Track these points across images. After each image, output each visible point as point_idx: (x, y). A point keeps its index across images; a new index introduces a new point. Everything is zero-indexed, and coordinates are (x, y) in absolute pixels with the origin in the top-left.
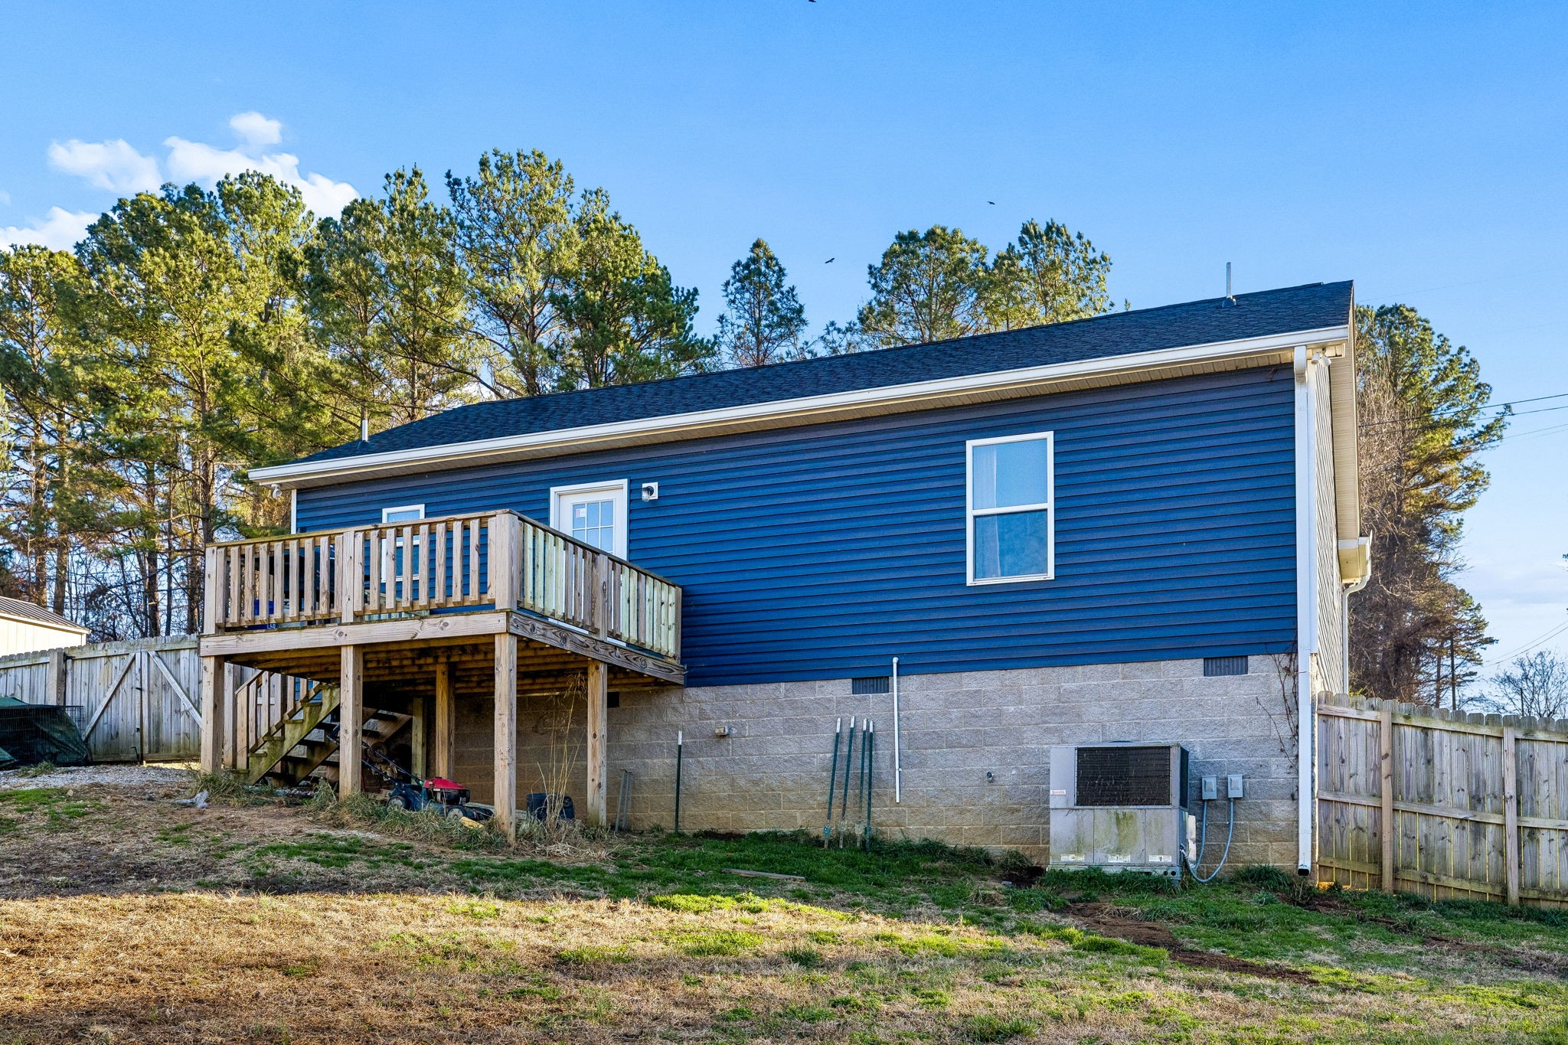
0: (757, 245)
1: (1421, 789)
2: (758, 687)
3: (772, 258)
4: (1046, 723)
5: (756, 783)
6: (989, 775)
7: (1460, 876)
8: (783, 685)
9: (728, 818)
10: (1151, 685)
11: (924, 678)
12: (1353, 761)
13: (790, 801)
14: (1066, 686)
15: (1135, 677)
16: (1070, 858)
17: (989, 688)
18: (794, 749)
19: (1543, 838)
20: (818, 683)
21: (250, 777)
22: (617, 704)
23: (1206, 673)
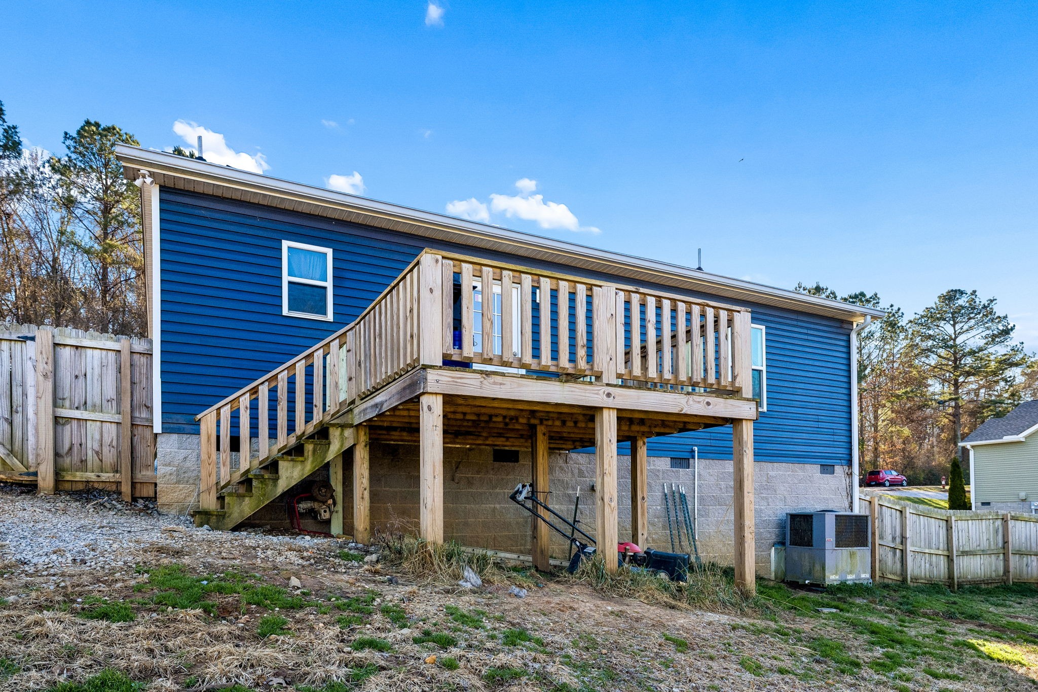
7: (890, 574)
14: (770, 473)
21: (227, 520)
22: (517, 461)
23: (821, 473)
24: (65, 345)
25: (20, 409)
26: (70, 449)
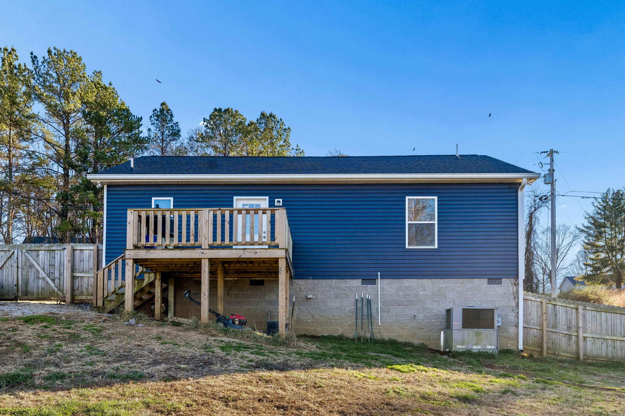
0: (163, 104)
1: (553, 324)
2: (324, 280)
3: (169, 110)
4: (434, 298)
5: (322, 317)
6: (415, 316)
7: (564, 352)
8: (334, 280)
9: (311, 330)
10: (470, 287)
11: (389, 280)
12: (533, 314)
13: (337, 324)
14: (441, 286)
15: (465, 284)
16: (460, 347)
17: (413, 285)
18: (338, 304)
19: (588, 340)
20: (348, 280)
21: (105, 310)
22: (263, 284)
23: (488, 284)
24: (77, 250)
25: (62, 274)
26: (78, 288)
